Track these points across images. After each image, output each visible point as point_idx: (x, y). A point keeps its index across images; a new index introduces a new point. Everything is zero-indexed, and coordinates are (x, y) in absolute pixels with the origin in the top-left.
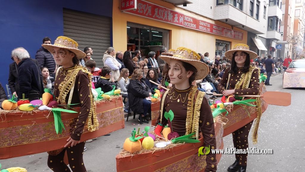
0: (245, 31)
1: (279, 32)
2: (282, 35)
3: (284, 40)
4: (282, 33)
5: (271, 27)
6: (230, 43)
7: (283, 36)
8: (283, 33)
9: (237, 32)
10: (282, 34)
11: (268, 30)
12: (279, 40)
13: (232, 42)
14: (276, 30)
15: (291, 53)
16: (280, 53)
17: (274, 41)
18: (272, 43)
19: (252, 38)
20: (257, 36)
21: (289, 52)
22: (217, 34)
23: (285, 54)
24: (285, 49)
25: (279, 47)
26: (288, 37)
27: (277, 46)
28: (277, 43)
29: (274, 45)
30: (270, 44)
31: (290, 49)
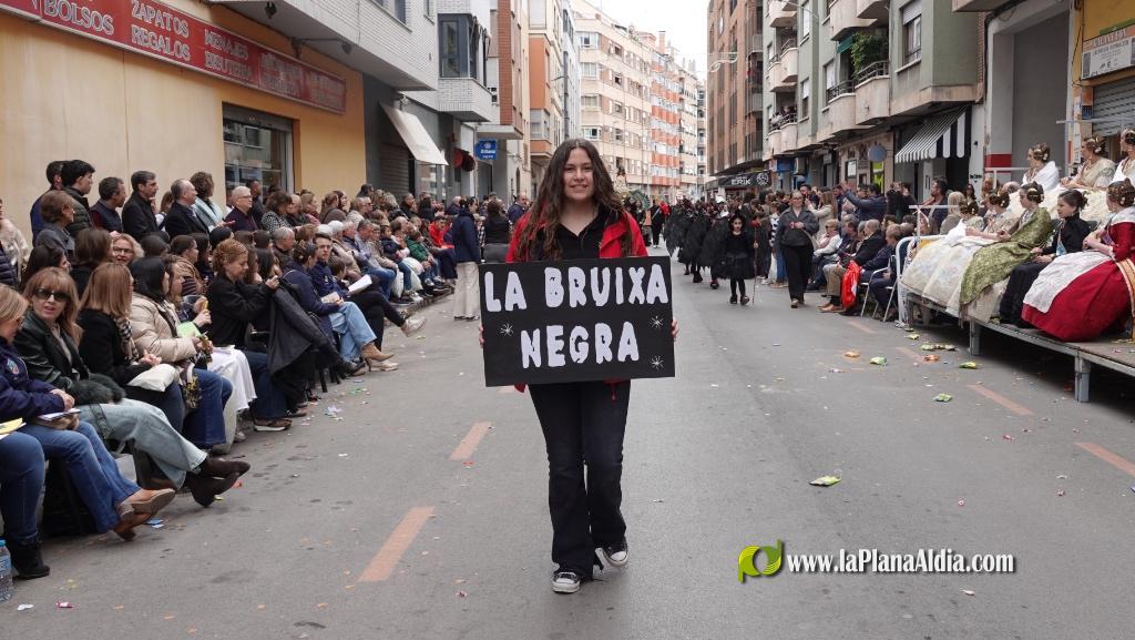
0: (354, 70)
1: (485, 84)
2: (494, 98)
3: (502, 124)
4: (494, 89)
5: (452, 62)
6: (292, 123)
7: (498, 102)
8: (497, 93)
9: (319, 73)
10: (494, 93)
11: (441, 76)
12: (486, 120)
13: (304, 124)
14: (474, 75)
15: (528, 175)
16: (493, 175)
17: (468, 127)
18: (459, 130)
19: (386, 108)
20: (402, 96)
21: (522, 172)
22: (230, 76)
23: (509, 180)
24: (509, 160)
25: (488, 151)
26: (515, 109)
27: (478, 147)
28: (479, 135)
29: (467, 142)
30: (453, 135)
31: (526, 163)
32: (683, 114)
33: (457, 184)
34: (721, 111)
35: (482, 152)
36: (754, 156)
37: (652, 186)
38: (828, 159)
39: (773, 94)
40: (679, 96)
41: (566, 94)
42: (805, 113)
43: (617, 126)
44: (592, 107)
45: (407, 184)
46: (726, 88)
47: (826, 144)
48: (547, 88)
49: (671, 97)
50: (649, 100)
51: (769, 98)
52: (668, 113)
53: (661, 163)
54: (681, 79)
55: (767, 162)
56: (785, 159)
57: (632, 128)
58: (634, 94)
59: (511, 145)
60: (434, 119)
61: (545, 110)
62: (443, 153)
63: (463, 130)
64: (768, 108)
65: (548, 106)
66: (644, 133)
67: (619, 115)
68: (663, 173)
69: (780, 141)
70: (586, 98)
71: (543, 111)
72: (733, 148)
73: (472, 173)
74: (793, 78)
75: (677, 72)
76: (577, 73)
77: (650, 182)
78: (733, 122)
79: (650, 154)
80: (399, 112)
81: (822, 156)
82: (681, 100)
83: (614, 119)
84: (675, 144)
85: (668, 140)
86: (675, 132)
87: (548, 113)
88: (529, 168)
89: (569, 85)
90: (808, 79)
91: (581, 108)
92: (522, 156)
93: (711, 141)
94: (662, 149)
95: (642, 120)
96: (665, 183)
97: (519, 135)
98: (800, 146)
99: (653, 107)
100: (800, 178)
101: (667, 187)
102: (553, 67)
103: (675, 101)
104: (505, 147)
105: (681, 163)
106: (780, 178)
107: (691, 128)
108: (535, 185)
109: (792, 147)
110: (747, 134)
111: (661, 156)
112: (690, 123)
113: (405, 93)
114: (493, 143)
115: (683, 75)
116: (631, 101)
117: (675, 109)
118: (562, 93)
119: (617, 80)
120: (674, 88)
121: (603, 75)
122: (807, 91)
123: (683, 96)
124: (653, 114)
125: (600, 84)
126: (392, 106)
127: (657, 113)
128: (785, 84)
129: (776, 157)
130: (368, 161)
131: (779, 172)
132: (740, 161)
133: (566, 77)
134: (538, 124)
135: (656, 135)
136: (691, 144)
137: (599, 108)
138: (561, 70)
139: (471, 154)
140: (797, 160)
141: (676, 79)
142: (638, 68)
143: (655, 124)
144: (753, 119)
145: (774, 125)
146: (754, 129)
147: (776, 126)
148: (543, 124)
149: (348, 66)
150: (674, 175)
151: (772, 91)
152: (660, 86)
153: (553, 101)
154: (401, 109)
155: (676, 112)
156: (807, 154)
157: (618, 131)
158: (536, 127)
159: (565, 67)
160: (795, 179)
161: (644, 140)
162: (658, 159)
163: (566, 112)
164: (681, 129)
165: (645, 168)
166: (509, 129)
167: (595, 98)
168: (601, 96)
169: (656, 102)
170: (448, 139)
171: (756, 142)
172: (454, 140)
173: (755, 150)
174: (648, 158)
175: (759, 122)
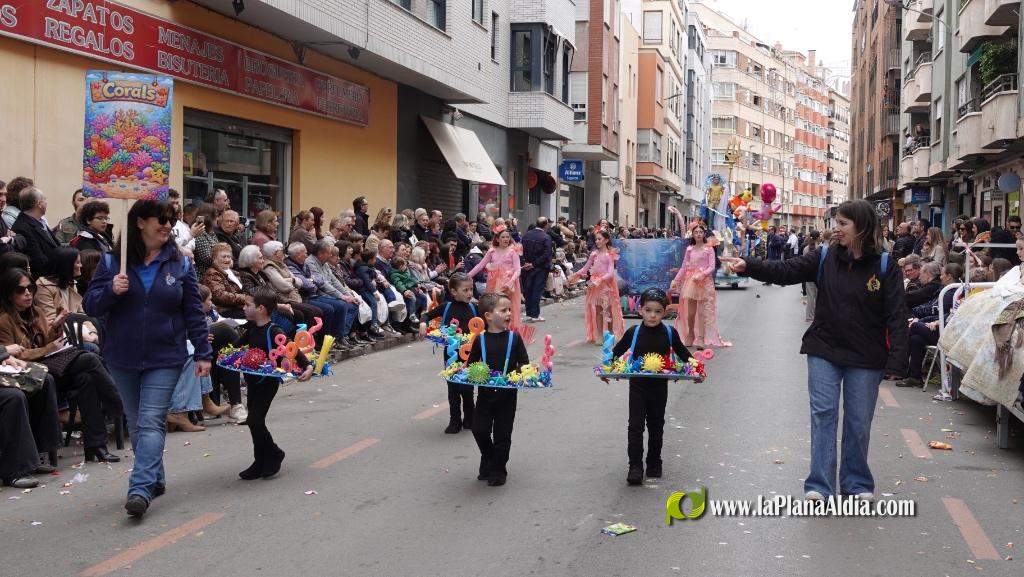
0: (383, 78)
1: (565, 99)
2: (579, 116)
3: (591, 143)
4: (583, 106)
5: (528, 75)
6: (292, 134)
7: (586, 120)
8: (586, 110)
10: (580, 110)
11: (512, 89)
12: (567, 139)
13: (303, 136)
14: (550, 90)
15: (633, 201)
16: (583, 200)
17: (550, 145)
18: (536, 150)
19: (427, 121)
20: (454, 109)
21: (622, 198)
22: (195, 79)
23: (603, 206)
24: (604, 183)
25: (572, 172)
26: (606, 127)
27: (562, 169)
28: (565, 155)
29: (548, 161)
30: (527, 154)
31: (628, 186)
32: (834, 140)
33: (532, 208)
34: (861, 135)
35: (567, 172)
36: (889, 185)
37: (795, 216)
38: (963, 188)
39: (908, 115)
40: (827, 120)
41: (690, 115)
42: (938, 136)
43: (753, 150)
44: (726, 130)
45: (460, 204)
46: (866, 110)
47: (958, 172)
48: (657, 108)
49: (819, 119)
50: (792, 123)
51: (905, 120)
52: (814, 136)
53: (805, 190)
54: (831, 101)
55: (902, 191)
56: (919, 187)
57: (769, 151)
58: (775, 116)
59: (607, 167)
60: (502, 137)
61: (655, 131)
62: (512, 173)
63: (542, 149)
64: (905, 131)
65: (658, 125)
66: (787, 158)
67: (757, 138)
68: (805, 202)
69: (914, 167)
70: (720, 121)
71: (651, 132)
72: (870, 174)
73: (553, 197)
74: (926, 97)
75: (826, 94)
76: (708, 94)
77: (791, 212)
78: (871, 147)
79: (792, 182)
80: (449, 127)
81: (958, 185)
82: (830, 123)
83: (752, 143)
84: (822, 171)
85: (813, 168)
86: (820, 157)
87: (660, 135)
88: (633, 191)
89: (695, 106)
90: (940, 98)
91: (712, 130)
92: (623, 177)
93: (852, 168)
94: (807, 176)
95: (783, 144)
96: (808, 213)
97: (610, 155)
98: (932, 173)
99: (797, 131)
100: (937, 210)
101: (813, 217)
102: (669, 83)
103: (823, 125)
104: (599, 167)
105: (828, 192)
106: (918, 209)
107: (841, 155)
108: (647, 211)
109: (924, 175)
110: (883, 159)
111: (805, 183)
112: (842, 149)
113: (457, 106)
114: (579, 164)
115: (834, 97)
116: (772, 124)
117: (823, 134)
118: (683, 112)
119: (756, 100)
120: (823, 110)
121: (740, 98)
122: (939, 112)
123: (834, 120)
124: (797, 137)
125: (736, 105)
126: (439, 118)
127: (801, 136)
128: (916, 104)
129: (909, 186)
130: (400, 178)
131: (914, 202)
132: (877, 190)
133: (690, 96)
134: (647, 145)
135: (802, 162)
136: (842, 170)
137: (733, 131)
138: (683, 90)
139: (554, 175)
140: (932, 189)
141: (826, 101)
142: (781, 88)
143: (799, 149)
144: (889, 143)
145: (908, 149)
146: (889, 153)
147: (908, 151)
148: (651, 145)
149: (375, 75)
150: (820, 204)
151: (909, 110)
152: (807, 109)
153: (666, 121)
154: (452, 123)
155: (824, 137)
156: (941, 181)
157: (756, 156)
158: (644, 149)
159: (690, 86)
160: (932, 211)
161: (786, 166)
162: (801, 187)
163: (689, 134)
164: (830, 156)
165: (785, 196)
166: (598, 149)
167: (729, 119)
168: (736, 118)
169: (800, 125)
170: (521, 157)
171: (891, 169)
172: (528, 160)
173: (889, 178)
174: (789, 186)
175: (896, 147)
